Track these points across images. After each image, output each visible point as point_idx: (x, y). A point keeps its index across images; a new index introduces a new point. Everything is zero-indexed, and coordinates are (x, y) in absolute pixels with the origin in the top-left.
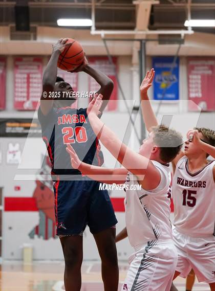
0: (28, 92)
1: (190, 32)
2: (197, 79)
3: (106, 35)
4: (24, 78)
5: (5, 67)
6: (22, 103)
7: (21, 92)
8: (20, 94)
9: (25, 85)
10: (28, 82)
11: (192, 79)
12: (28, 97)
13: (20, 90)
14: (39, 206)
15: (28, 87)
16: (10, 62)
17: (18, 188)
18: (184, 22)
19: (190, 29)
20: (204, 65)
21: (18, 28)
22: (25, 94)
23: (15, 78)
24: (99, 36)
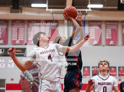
0: (18, 36)
1: (90, 10)
2: (93, 31)
3: (53, 11)
4: (16, 30)
5: (8, 25)
6: (15, 41)
7: (15, 36)
8: (14, 37)
9: (17, 33)
10: (18, 32)
11: (91, 31)
12: (18, 39)
13: (14, 35)
14: (22, 88)
15: (18, 34)
16: (10, 23)
17: (13, 80)
18: (87, 6)
19: (90, 9)
20: (96, 25)
21: (14, 8)
22: (17, 37)
23: (12, 30)
24: (50, 11)
